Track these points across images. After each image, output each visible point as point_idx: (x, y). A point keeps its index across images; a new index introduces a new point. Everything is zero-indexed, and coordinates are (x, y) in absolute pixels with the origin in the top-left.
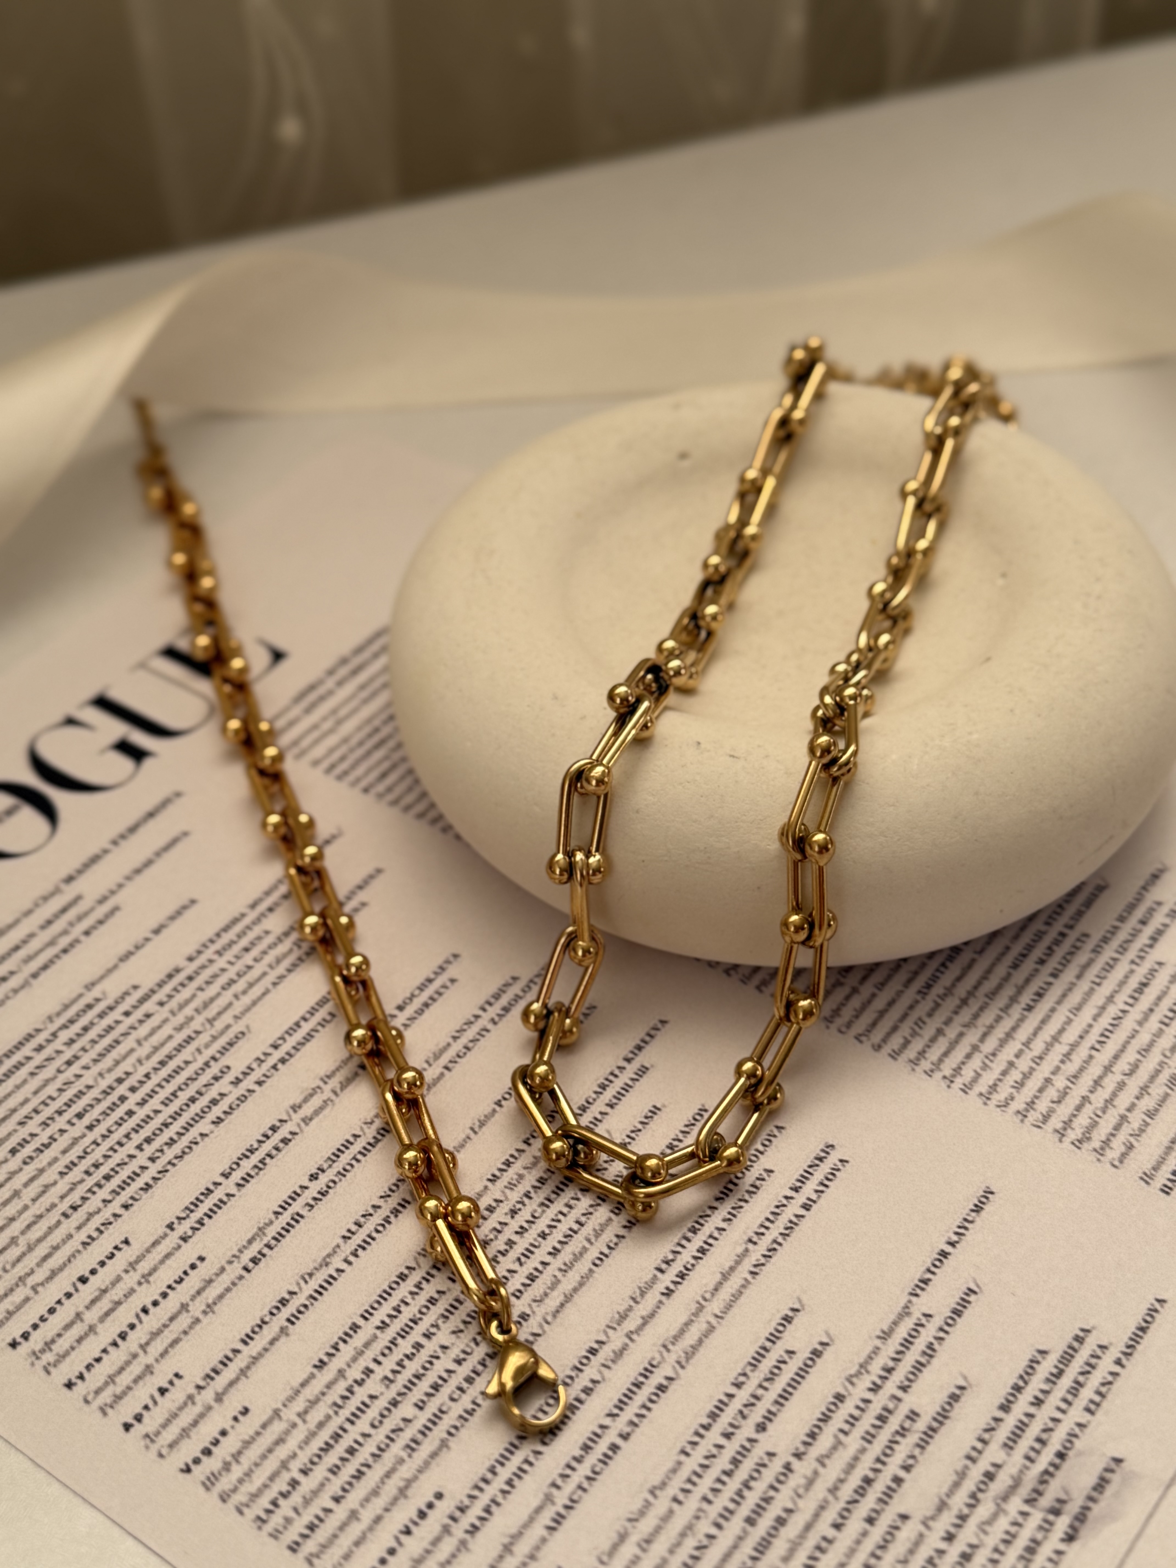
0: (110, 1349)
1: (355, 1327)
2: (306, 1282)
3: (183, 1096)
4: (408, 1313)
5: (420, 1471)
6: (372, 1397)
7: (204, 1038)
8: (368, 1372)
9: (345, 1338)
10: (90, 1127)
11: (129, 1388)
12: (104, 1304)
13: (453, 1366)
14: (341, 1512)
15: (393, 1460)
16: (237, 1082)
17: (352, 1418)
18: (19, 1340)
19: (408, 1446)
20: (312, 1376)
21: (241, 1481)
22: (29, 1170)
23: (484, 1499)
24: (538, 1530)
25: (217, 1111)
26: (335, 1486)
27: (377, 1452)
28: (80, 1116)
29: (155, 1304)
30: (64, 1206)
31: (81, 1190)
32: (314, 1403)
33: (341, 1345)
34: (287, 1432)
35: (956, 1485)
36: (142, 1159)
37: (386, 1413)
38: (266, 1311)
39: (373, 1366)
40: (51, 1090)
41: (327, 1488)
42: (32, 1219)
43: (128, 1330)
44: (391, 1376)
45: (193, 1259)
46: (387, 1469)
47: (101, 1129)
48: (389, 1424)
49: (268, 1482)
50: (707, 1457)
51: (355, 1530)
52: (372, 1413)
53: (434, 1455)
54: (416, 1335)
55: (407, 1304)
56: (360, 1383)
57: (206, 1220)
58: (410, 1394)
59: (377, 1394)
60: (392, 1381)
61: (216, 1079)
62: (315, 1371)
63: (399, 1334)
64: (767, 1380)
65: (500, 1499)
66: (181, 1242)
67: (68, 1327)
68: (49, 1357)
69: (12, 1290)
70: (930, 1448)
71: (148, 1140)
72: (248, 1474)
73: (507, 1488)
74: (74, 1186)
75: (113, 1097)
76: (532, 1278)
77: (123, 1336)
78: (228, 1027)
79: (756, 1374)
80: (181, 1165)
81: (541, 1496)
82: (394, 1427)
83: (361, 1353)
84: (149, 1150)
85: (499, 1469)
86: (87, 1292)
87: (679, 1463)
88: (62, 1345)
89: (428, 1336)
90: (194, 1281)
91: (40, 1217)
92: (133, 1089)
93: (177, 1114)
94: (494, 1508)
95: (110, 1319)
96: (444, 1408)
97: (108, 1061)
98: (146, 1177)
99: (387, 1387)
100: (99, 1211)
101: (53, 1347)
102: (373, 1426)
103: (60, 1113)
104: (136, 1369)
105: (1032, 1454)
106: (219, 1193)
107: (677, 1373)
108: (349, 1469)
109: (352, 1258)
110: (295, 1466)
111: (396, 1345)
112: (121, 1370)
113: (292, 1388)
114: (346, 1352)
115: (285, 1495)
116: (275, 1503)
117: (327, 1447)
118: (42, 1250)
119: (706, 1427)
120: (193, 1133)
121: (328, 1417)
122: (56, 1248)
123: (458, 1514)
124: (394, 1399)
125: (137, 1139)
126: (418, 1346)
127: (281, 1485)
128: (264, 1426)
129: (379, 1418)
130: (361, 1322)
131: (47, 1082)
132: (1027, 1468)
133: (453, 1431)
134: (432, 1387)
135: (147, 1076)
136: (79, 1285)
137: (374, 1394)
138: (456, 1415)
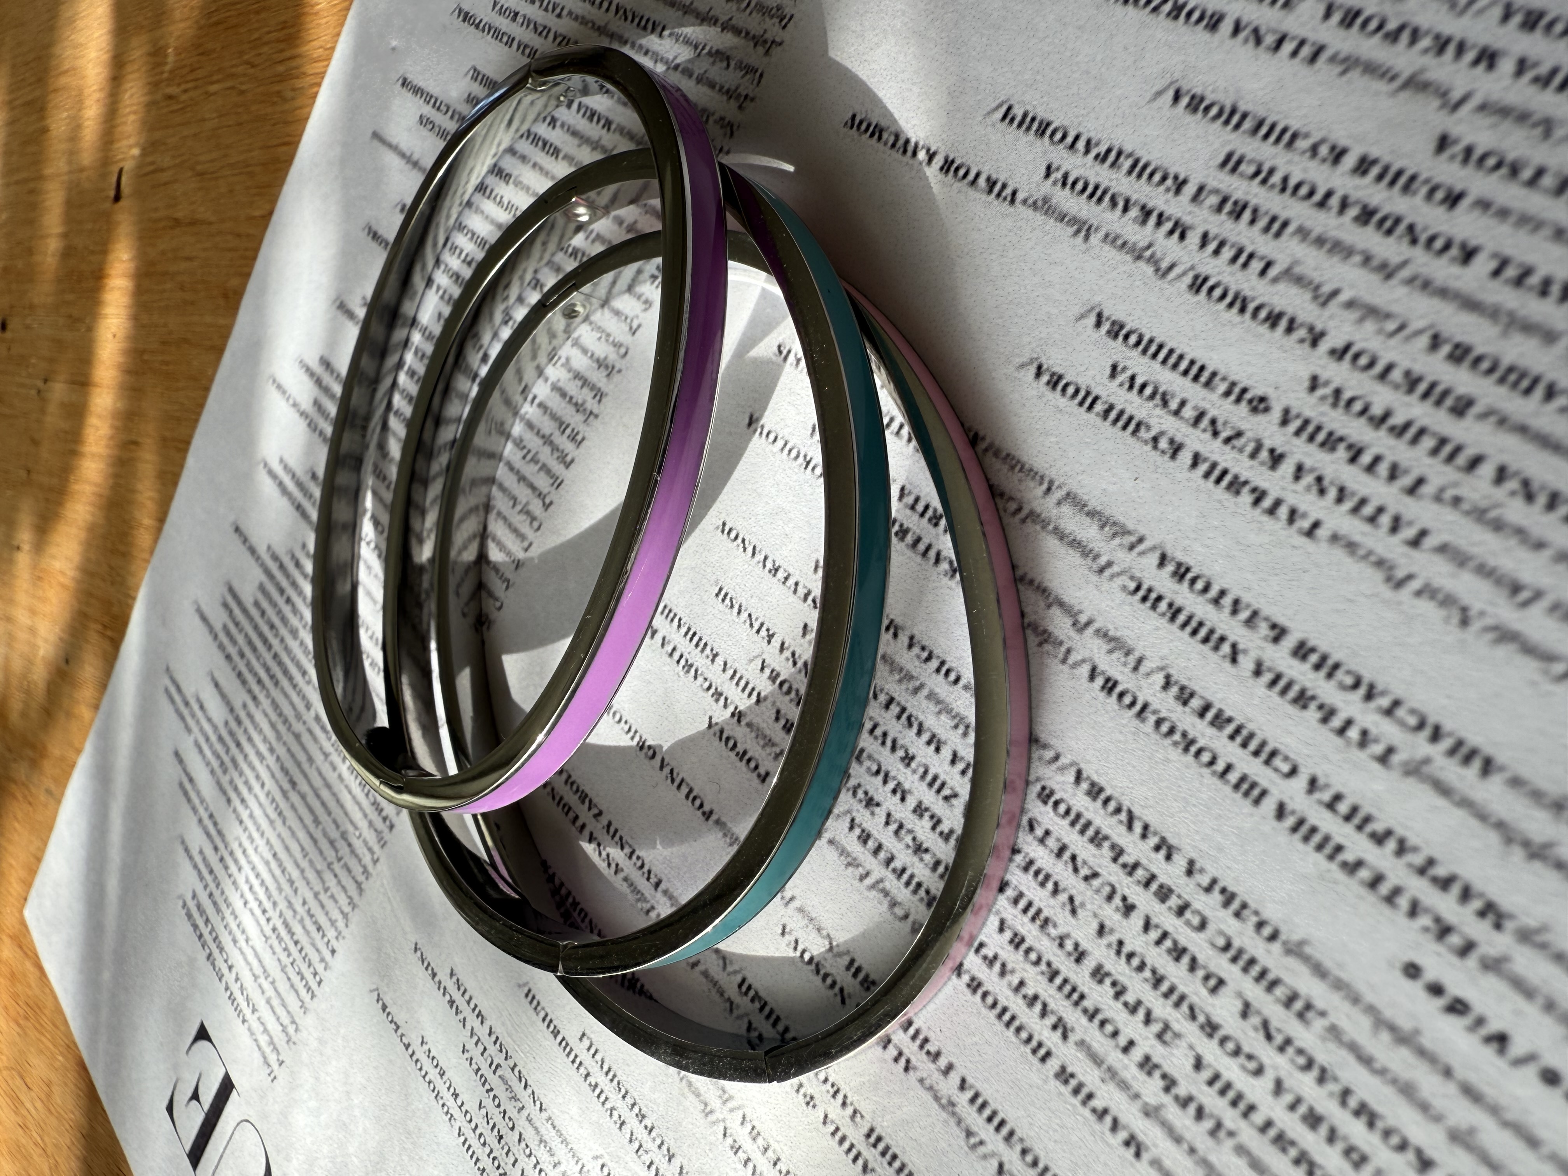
1: (1063, 1075)
2: (981, 1143)
6: (1198, 1065)
8: (1147, 1065)
9: (1082, 1094)
17: (1243, 1107)
19: (1301, 1016)
20: (1157, 1165)
24: (1493, 793)
27: (1315, 1073)
33: (1098, 1103)
35: (1370, 69)
37: (1230, 1046)
39: (1136, 1055)
44: (1156, 1028)
46: (1352, 1060)
48: (1253, 1042)
50: (1322, 492)
52: (1231, 1069)
53: (1319, 970)
54: (1078, 975)
55: (1022, 984)
56: (1169, 1084)
58: (1193, 999)
59: (1192, 1056)
60: (1167, 1027)
62: (1145, 1156)
63: (1076, 1004)
64: (1165, 403)
65: (1418, 859)
70: (1295, 127)
73: (1392, 844)
79: (1153, 421)
81: (1412, 782)
82: (1261, 1036)
83: (1112, 1073)
85: (1348, 855)
87: (1335, 538)
89: (1079, 954)
94: (1440, 872)
96: (1221, 942)
99: (1177, 1035)
102: (1258, 1073)
107: (1153, 549)
108: (1354, 1129)
109: (943, 1063)
111: (1097, 1011)
114: (1110, 1097)
117: (1306, 1163)
119: (1259, 496)
121: (1242, 1151)
124: (1202, 1027)
126: (1099, 973)
129: (1242, 1059)
130: (1053, 1064)
133: (1268, 932)
134: (1177, 959)
137: (1192, 1061)
138: (1233, 922)
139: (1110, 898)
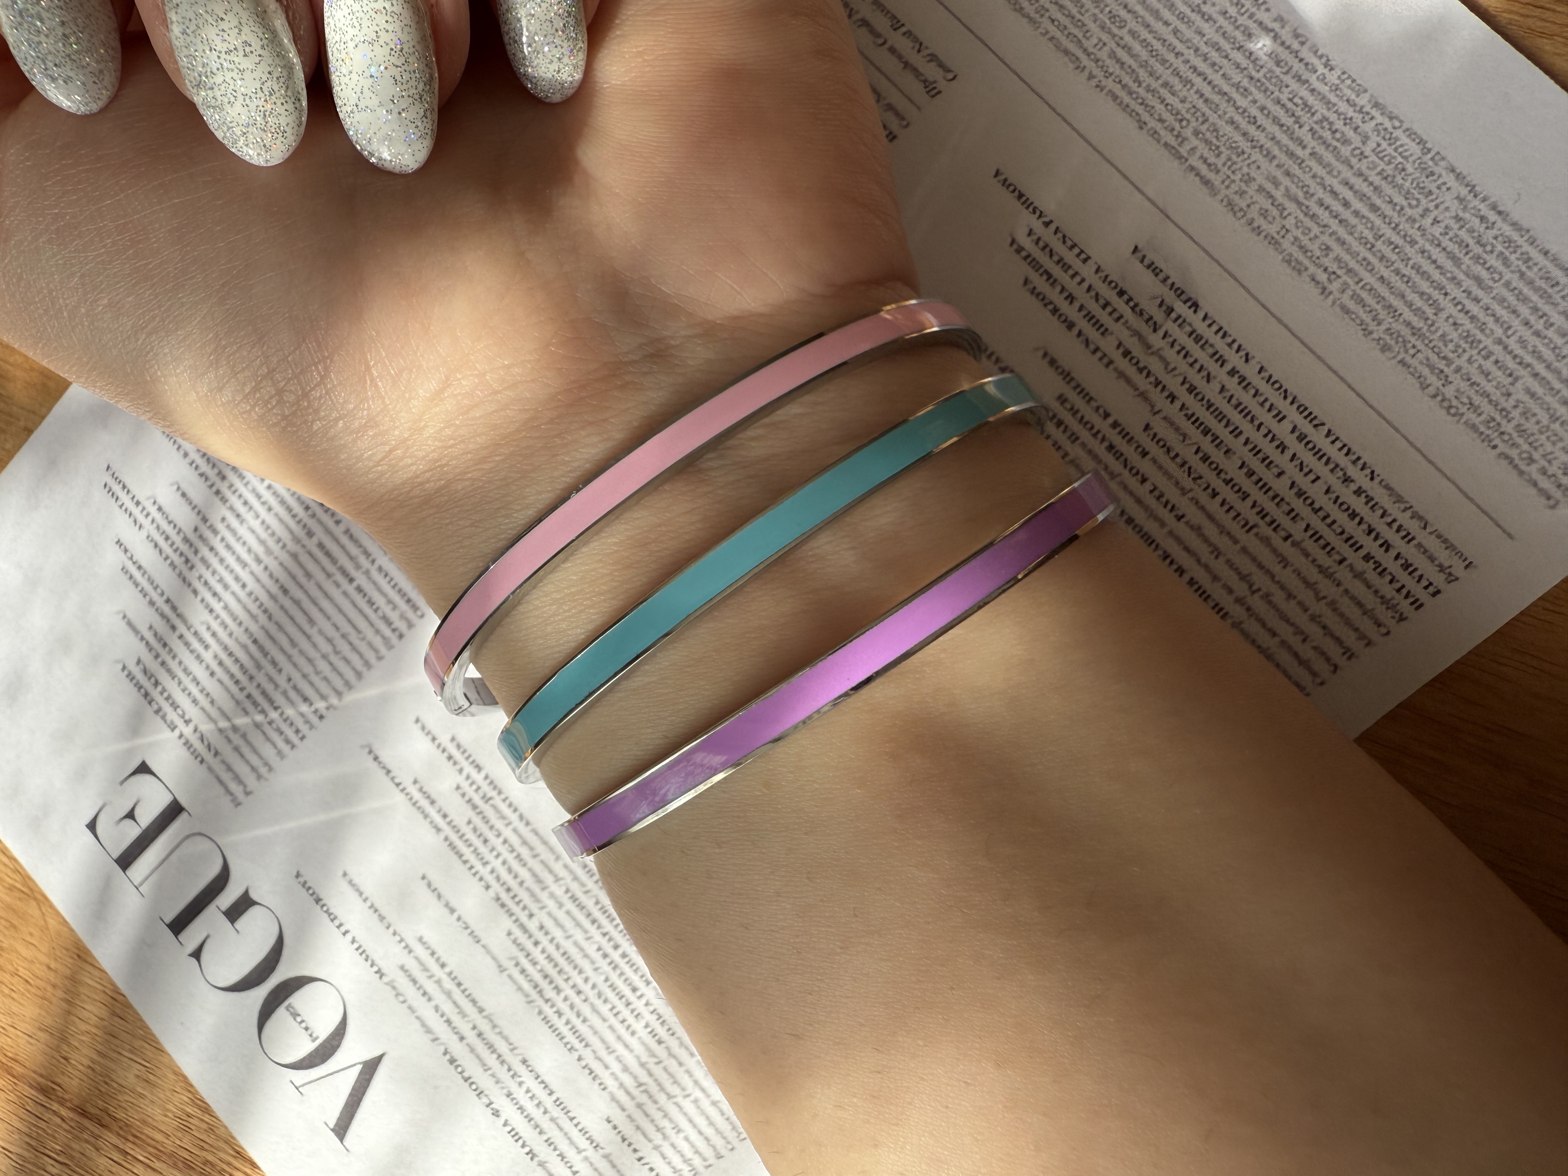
35: (1128, 381)
70: (1092, 394)
105: (1115, 315)
132: (1127, 322)
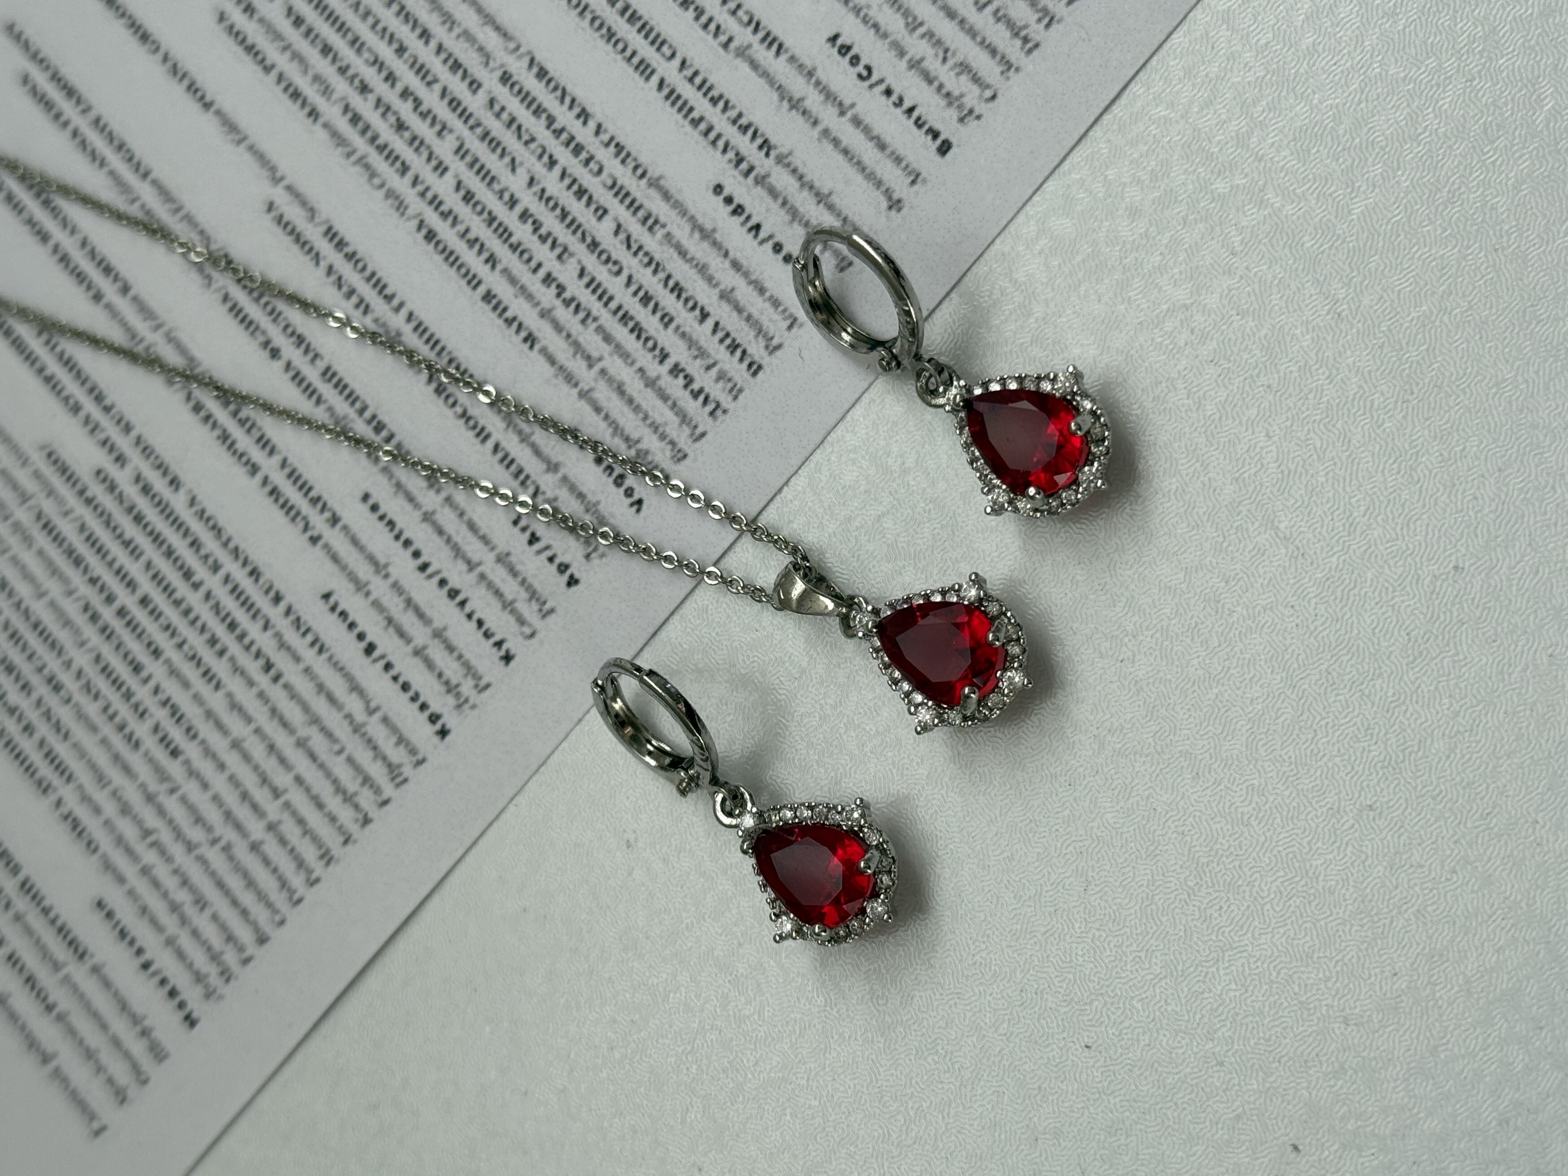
0: (468, 608)
1: (488, 297)
3: (131, 530)
4: (479, 229)
5: (683, 213)
6: (582, 274)
7: (49, 507)
8: (548, 279)
9: (500, 309)
10: (156, 653)
11: (523, 582)
12: (408, 620)
13: (557, 170)
14: (721, 312)
15: (665, 248)
16: (120, 459)
17: (605, 299)
18: (438, 726)
19: (651, 229)
20: (544, 351)
21: (663, 437)
22: (206, 730)
23: (731, 133)
24: (780, 67)
25: (159, 485)
26: (686, 318)
27: (653, 266)
28: (137, 668)
29: (416, 554)
30: (263, 681)
31: (245, 660)
32: (577, 347)
33: (509, 314)
34: (610, 380)
36: (213, 582)
37: (604, 257)
38: (449, 413)
39: (542, 273)
40: (92, 709)
41: (688, 329)
42: (275, 722)
43: (446, 588)
44: (558, 251)
45: (364, 509)
46: (675, 255)
47: (162, 639)
48: (619, 252)
49: (670, 403)
51: (744, 293)
52: (602, 273)
53: (666, 196)
54: (510, 219)
55: (467, 231)
57: (313, 494)
58: (586, 226)
59: (579, 267)
60: (565, 249)
61: (112, 488)
62: (537, 347)
63: (506, 241)
65: (733, 114)
66: (339, 525)
67: (429, 664)
68: (467, 688)
69: (369, 741)
71: (188, 575)
72: (655, 427)
73: (721, 104)
74: (237, 670)
75: (117, 625)
76: (456, 66)
77: (453, 594)
78: (37, 475)
80: (230, 529)
81: (738, 61)
82: (624, 247)
83: (523, 289)
84: (201, 572)
85: (695, 114)
86: (387, 643)
88: (452, 670)
89: (513, 202)
90: (394, 506)
91: (274, 711)
92: (110, 599)
93: (157, 539)
94: (744, 121)
95: (428, 612)
96: (609, 182)
97: (62, 636)
98: (240, 576)
99: (571, 255)
100: (278, 635)
101: (454, 682)
102: (619, 273)
103: (128, 695)
104: (499, 575)
106: (279, 479)
108: (669, 301)
109: (395, 302)
110: (654, 369)
111: (519, 244)
112: (498, 593)
113: (556, 376)
114: (518, 307)
115: (689, 380)
116: (695, 395)
117: (637, 330)
118: (320, 706)
120: (187, 515)
121: (600, 329)
122: (321, 688)
123: (744, 166)
124: (588, 246)
125: (182, 589)
126: (525, 215)
127: (675, 387)
128: (598, 410)
129: (610, 265)
130: (482, 289)
131: (81, 716)
133: (639, 172)
134: (580, 199)
135: (93, 581)
136: (376, 654)
137: (578, 272)
138: (620, 167)
139: (540, 157)
